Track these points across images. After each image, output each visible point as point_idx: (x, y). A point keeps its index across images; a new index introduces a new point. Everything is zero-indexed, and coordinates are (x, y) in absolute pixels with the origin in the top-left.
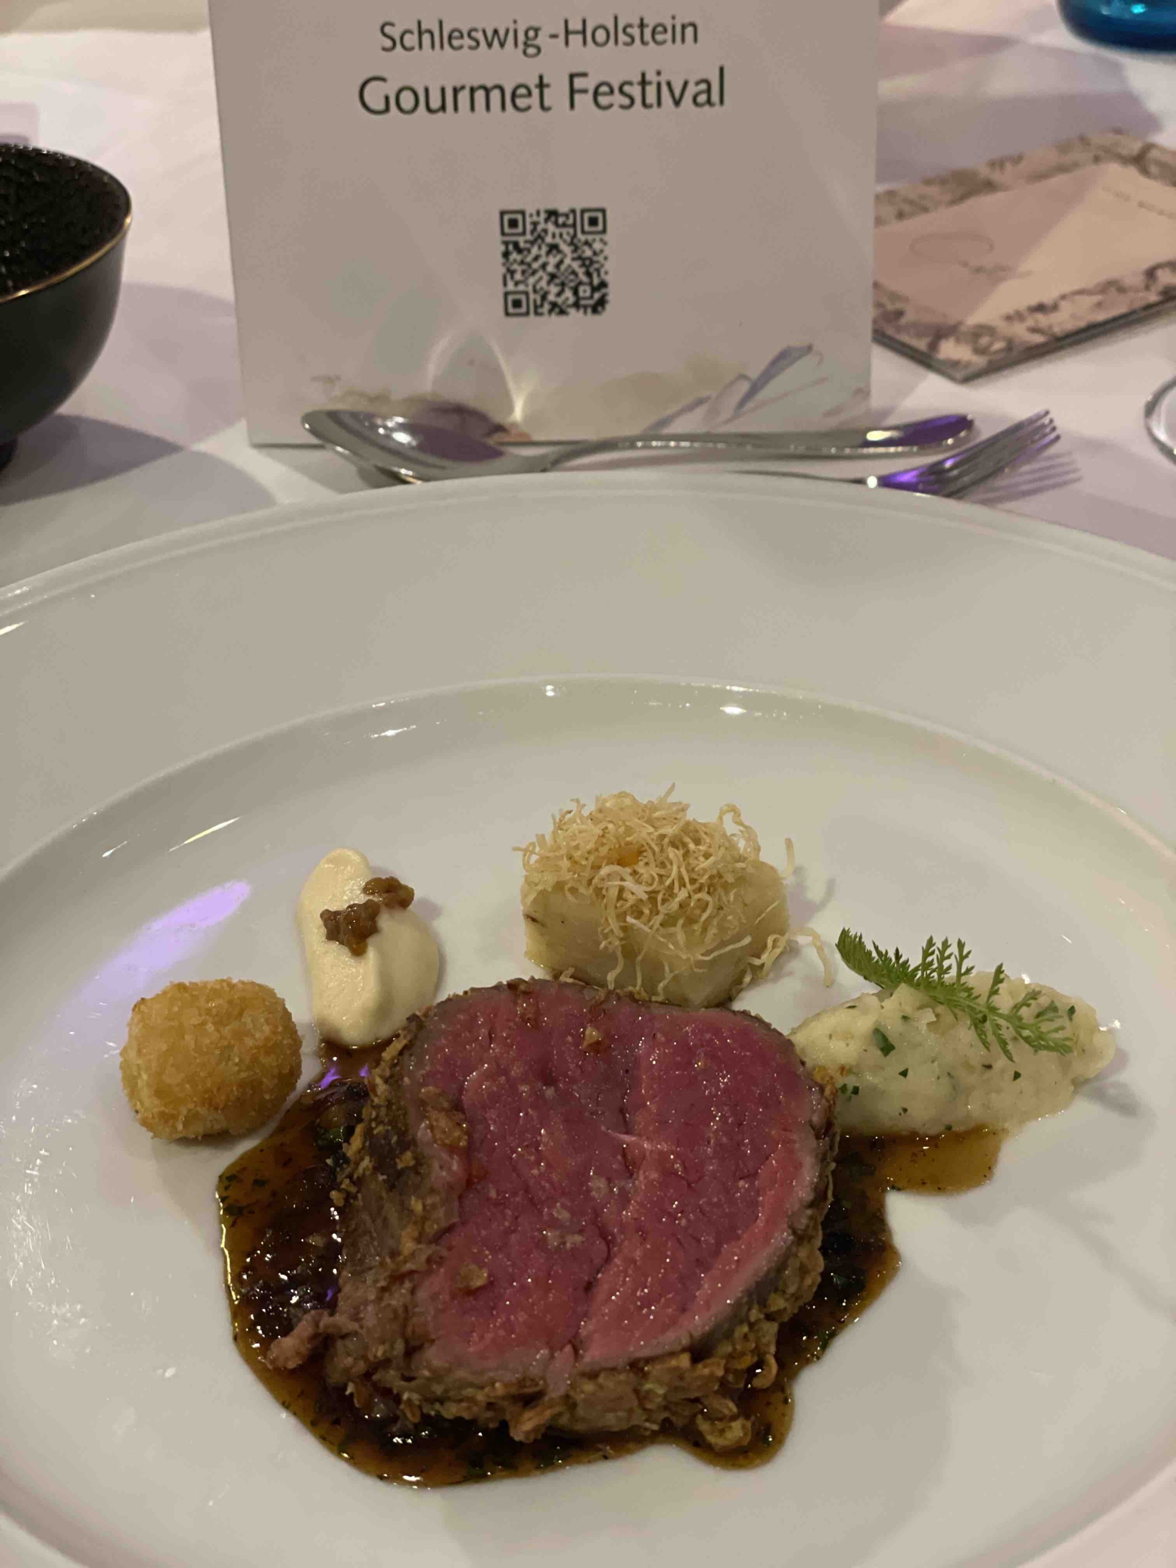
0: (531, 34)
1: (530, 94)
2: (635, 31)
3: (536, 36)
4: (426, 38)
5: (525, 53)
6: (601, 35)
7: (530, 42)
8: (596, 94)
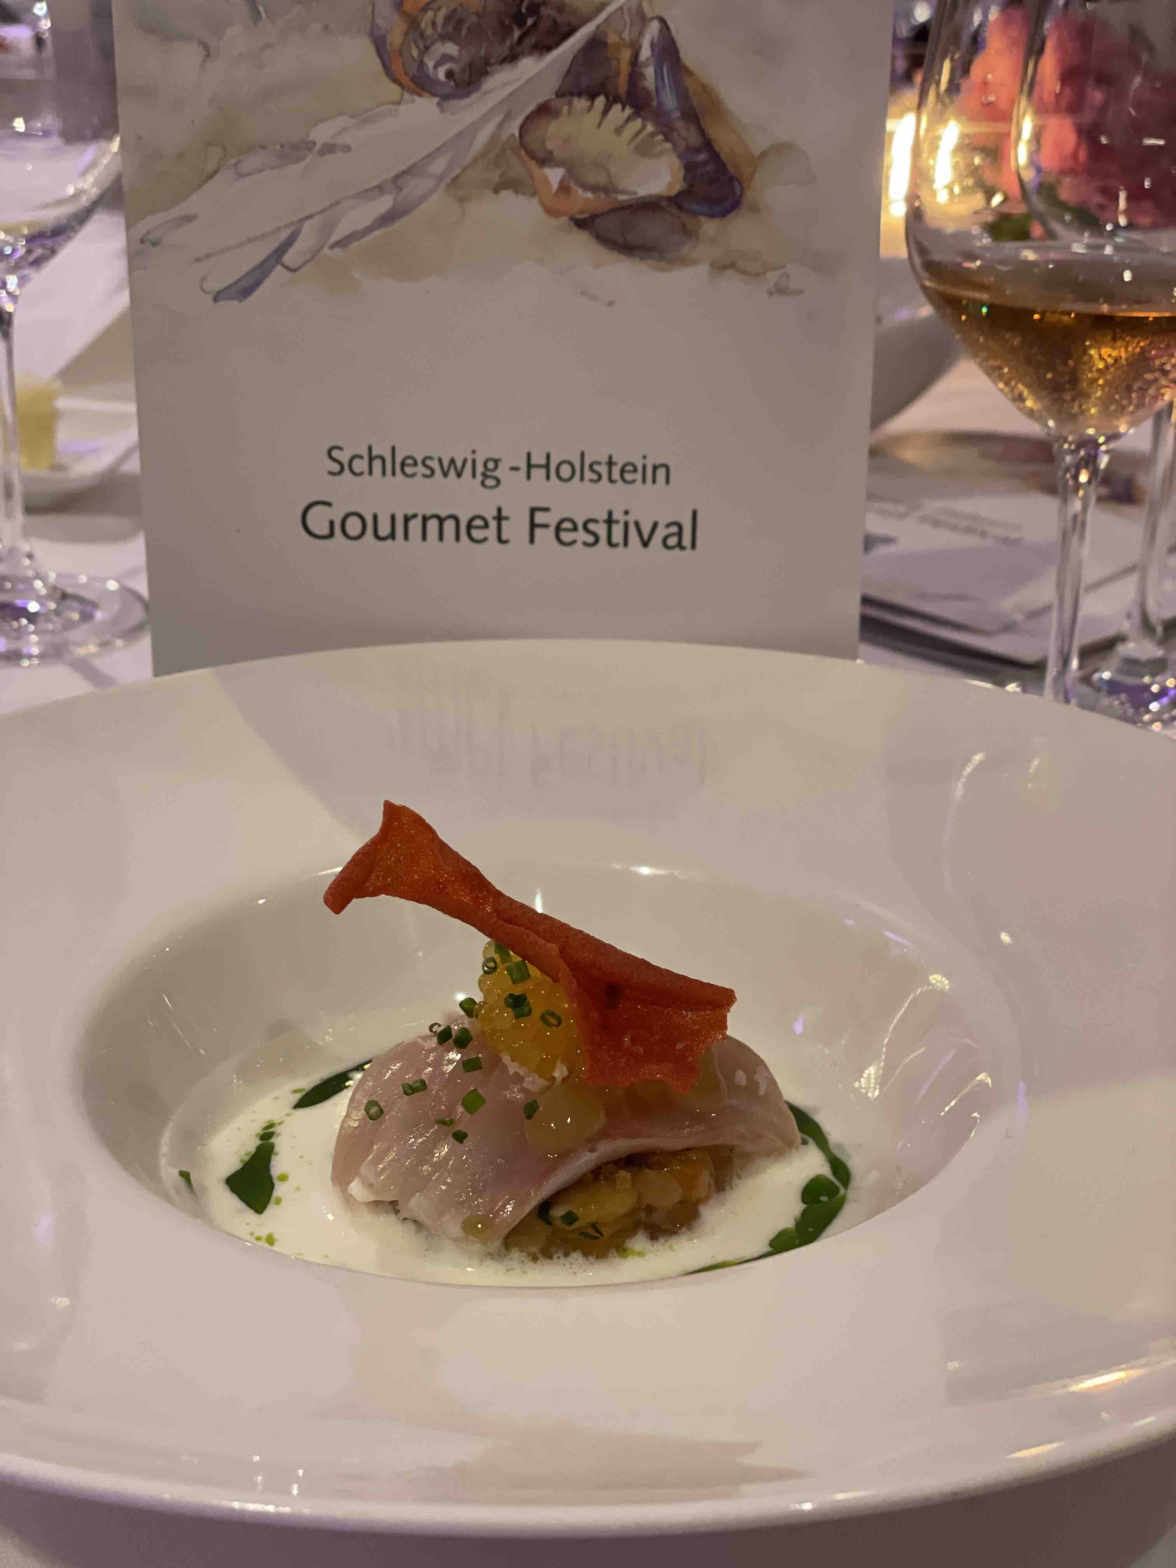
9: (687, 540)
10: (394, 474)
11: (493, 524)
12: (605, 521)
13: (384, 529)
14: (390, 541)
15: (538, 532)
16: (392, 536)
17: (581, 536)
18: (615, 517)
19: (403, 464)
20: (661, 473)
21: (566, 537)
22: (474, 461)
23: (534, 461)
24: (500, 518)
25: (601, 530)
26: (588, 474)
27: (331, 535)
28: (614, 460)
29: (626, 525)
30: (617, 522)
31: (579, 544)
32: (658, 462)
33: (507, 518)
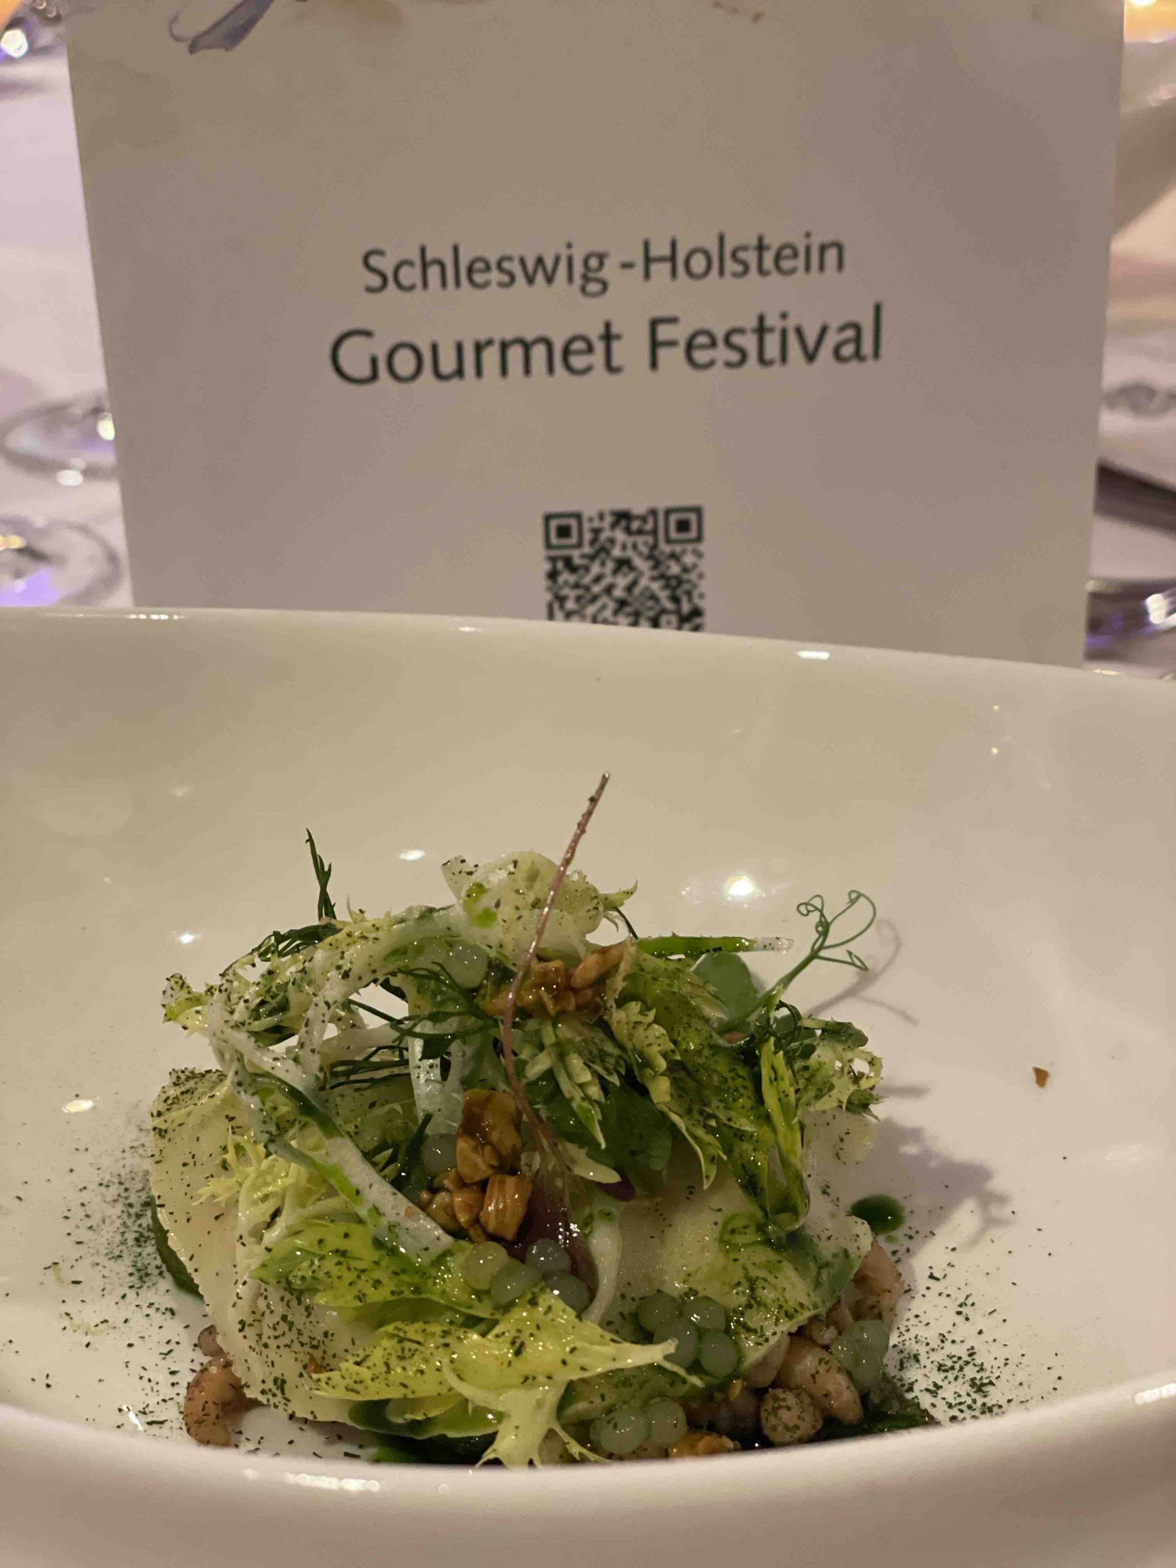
0: (594, 263)
1: (590, 349)
2: (751, 257)
3: (601, 265)
4: (434, 272)
5: (583, 290)
6: (698, 263)
7: (591, 275)
8: (690, 347)
9: (867, 348)
10: (458, 283)
11: (599, 347)
12: (754, 331)
13: (448, 364)
14: (455, 381)
15: (663, 353)
16: (459, 372)
17: (723, 353)
18: (769, 322)
19: (470, 271)
20: (831, 255)
21: (701, 356)
22: (570, 260)
23: (654, 253)
24: (608, 337)
25: (749, 342)
26: (731, 266)
27: (374, 376)
28: (766, 242)
29: (784, 333)
30: (771, 330)
31: (719, 366)
32: (828, 238)
33: (618, 337)
